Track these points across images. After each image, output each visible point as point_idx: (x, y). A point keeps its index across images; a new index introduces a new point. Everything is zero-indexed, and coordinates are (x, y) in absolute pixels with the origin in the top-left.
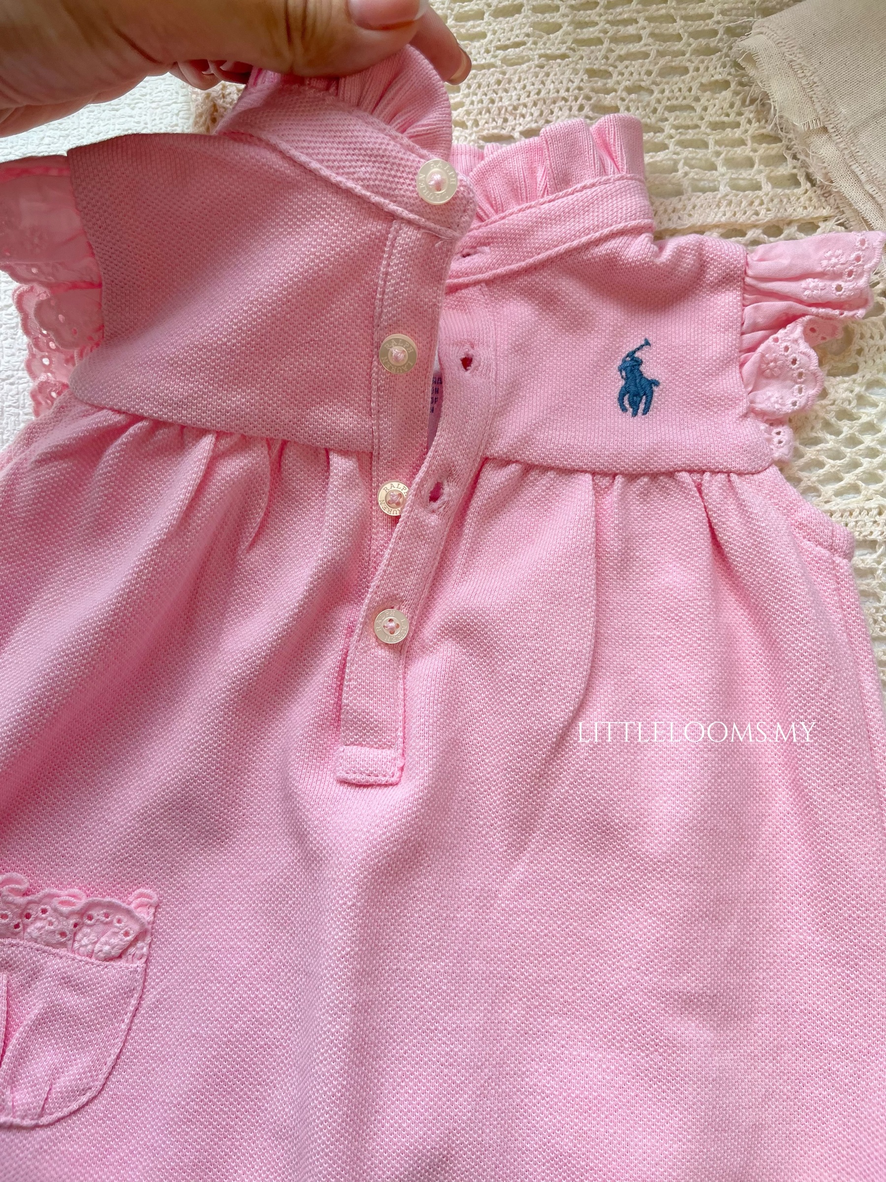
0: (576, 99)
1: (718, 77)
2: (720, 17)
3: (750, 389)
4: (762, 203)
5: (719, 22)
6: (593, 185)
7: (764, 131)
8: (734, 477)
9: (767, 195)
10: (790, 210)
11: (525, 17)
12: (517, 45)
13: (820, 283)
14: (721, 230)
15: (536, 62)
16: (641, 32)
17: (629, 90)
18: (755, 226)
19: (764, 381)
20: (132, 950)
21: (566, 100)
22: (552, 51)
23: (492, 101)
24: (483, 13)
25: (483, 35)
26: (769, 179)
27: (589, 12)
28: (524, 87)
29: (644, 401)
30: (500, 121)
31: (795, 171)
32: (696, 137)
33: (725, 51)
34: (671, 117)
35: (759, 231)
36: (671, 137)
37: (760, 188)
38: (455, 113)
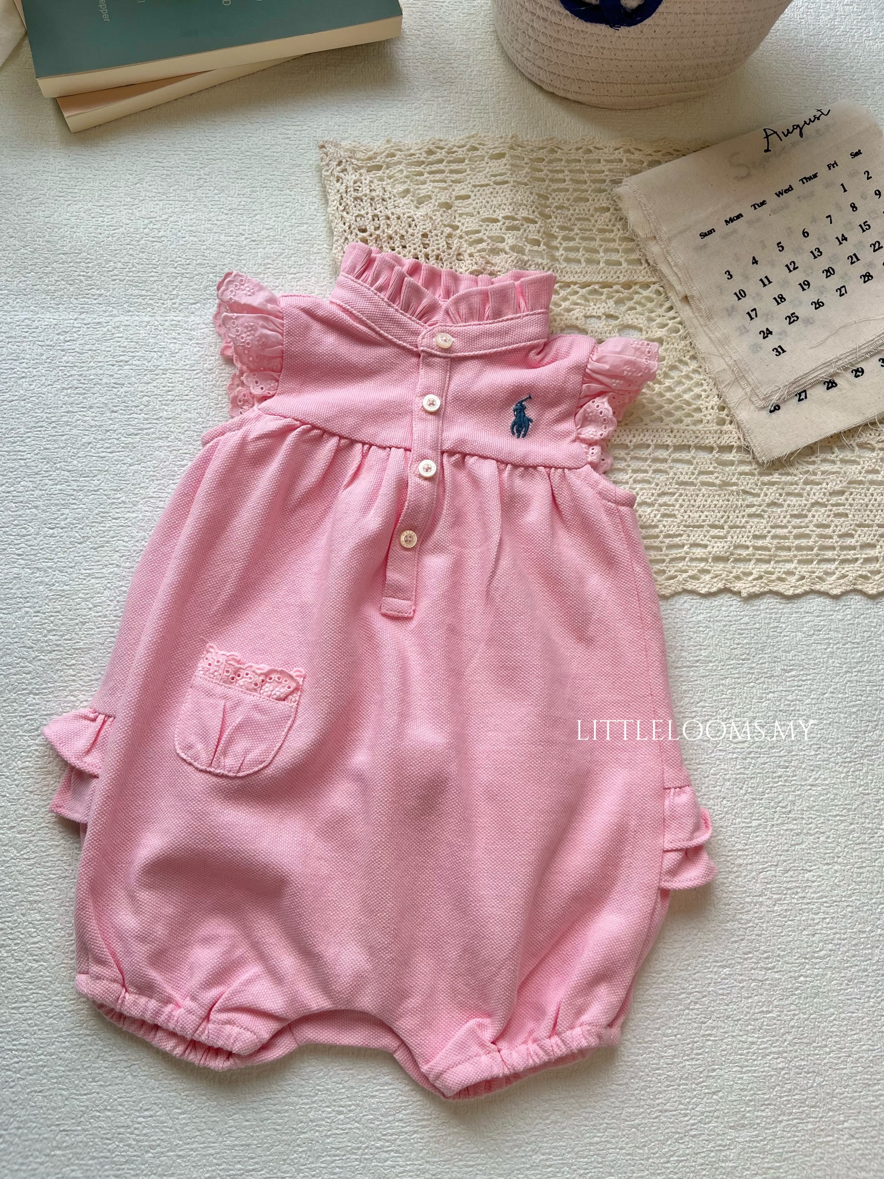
1: (604, 205)
2: (607, 173)
4: (621, 272)
5: (607, 176)
7: (626, 235)
9: (625, 268)
10: (636, 277)
16: (566, 177)
17: (557, 208)
18: (617, 284)
24: (484, 157)
26: (626, 260)
27: (539, 163)
29: (524, 430)
31: (640, 257)
32: (590, 235)
33: (609, 191)
34: (579, 224)
36: (577, 234)
37: (621, 265)
38: (468, 209)
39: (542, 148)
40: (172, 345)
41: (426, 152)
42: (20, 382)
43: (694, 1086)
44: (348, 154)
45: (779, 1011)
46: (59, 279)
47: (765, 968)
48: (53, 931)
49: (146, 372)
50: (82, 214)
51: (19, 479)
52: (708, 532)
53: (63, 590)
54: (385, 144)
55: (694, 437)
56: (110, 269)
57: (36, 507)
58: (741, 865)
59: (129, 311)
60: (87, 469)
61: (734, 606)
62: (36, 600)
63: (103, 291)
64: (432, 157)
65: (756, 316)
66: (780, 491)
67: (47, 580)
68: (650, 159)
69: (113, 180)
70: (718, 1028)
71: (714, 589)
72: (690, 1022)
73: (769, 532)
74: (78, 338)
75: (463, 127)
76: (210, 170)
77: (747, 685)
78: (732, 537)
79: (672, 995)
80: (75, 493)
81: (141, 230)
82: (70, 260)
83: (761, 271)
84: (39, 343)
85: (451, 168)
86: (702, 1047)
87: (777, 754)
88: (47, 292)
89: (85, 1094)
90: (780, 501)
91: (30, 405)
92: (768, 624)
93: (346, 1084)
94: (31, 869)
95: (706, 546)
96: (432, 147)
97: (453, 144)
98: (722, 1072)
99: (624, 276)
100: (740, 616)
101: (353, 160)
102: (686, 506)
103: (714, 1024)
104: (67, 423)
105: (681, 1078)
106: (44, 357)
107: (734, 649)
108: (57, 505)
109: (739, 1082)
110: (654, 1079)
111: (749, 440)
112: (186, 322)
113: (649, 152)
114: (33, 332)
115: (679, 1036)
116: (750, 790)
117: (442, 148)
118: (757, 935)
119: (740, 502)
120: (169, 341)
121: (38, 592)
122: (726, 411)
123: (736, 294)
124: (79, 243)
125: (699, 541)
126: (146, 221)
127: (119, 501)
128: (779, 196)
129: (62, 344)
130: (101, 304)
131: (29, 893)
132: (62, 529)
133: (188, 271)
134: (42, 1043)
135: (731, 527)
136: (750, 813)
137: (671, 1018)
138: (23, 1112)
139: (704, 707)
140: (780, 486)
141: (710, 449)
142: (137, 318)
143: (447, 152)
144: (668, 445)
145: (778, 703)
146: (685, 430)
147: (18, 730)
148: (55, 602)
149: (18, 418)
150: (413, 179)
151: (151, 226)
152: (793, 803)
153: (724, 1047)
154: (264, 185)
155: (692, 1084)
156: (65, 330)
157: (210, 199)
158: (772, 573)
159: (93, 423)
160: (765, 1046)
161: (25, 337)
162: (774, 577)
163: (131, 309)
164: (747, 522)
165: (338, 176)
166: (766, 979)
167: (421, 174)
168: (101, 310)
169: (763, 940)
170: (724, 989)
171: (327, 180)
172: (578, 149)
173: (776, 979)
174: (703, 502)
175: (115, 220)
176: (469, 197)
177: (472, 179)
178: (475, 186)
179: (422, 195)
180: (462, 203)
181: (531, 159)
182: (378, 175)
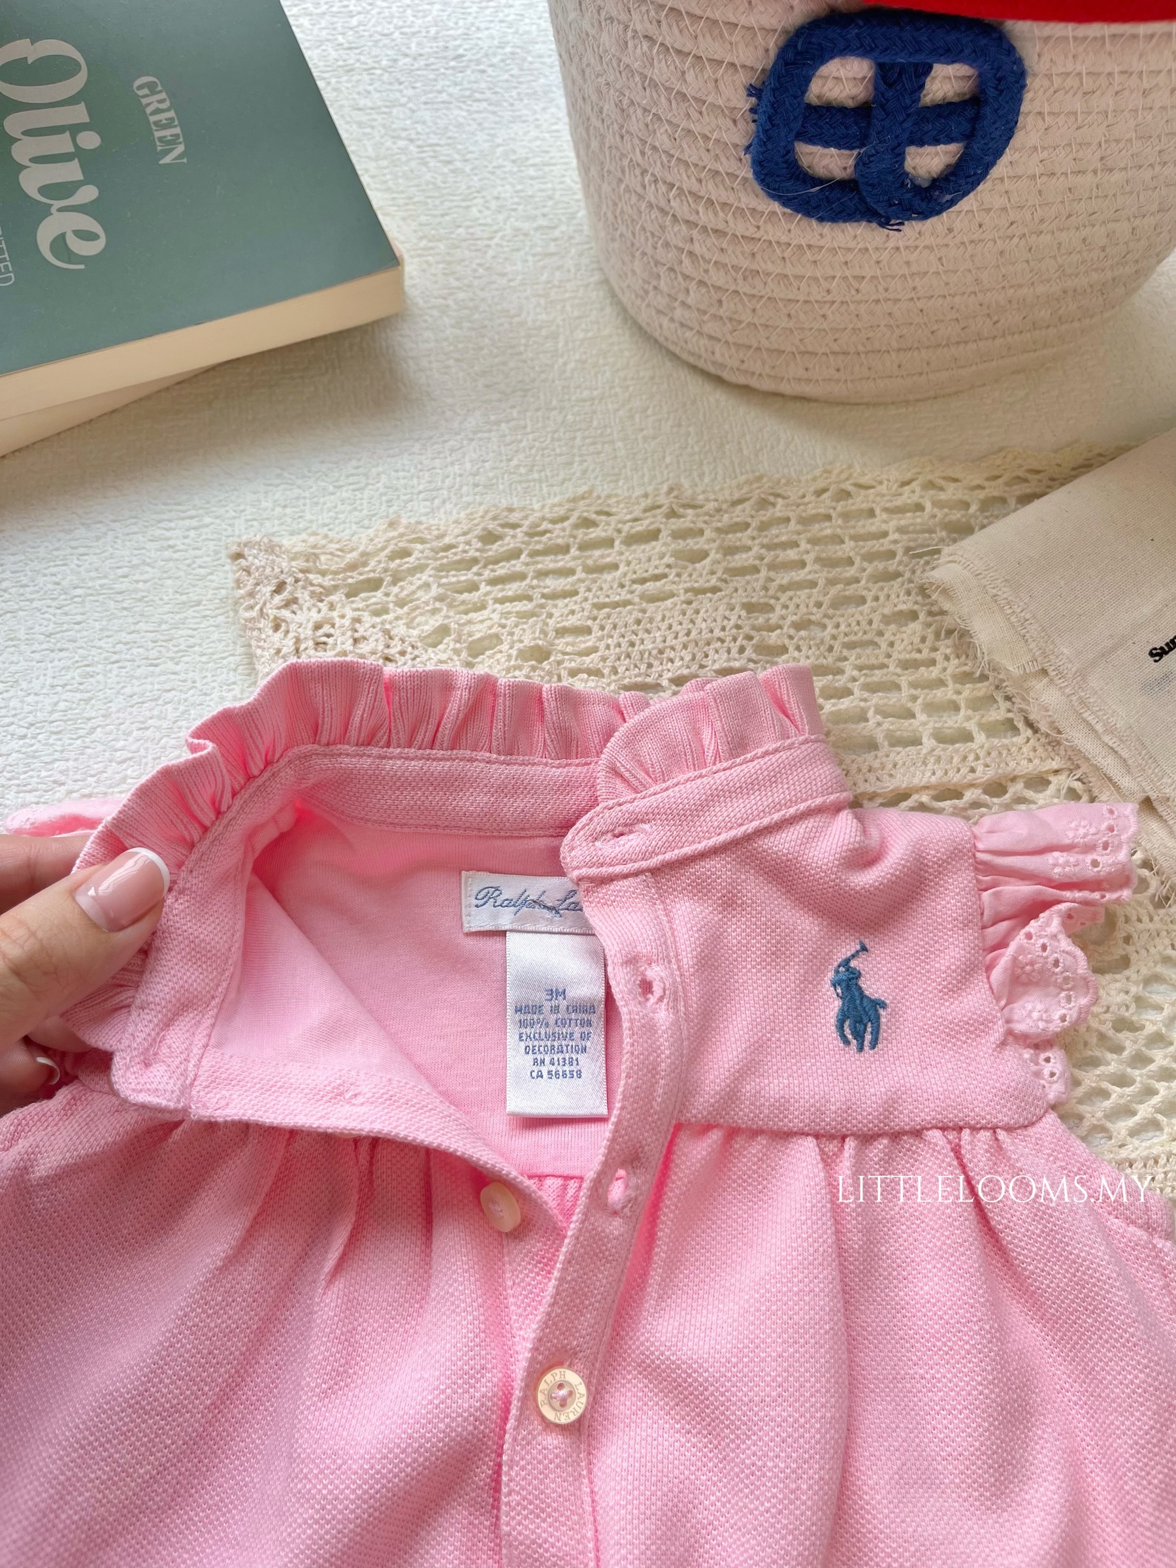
0: (735, 639)
1: (902, 607)
2: (896, 536)
3: (1003, 1003)
4: (977, 758)
5: (895, 542)
7: (965, 669)
8: (1002, 1135)
9: (982, 747)
12: (657, 578)
13: (1071, 858)
14: (932, 792)
15: (682, 598)
16: (805, 557)
17: (798, 626)
18: (972, 785)
19: (1020, 989)
21: (723, 641)
22: (701, 583)
23: (632, 644)
24: (613, 541)
25: (615, 567)
26: (981, 726)
27: (739, 535)
28: (670, 627)
29: (869, 1029)
30: (643, 667)
31: (1010, 716)
32: (884, 679)
33: (907, 575)
34: (852, 655)
35: (979, 791)
36: (854, 680)
37: (971, 739)
38: (587, 660)
39: (740, 502)
41: (481, 539)
44: (301, 563)
54: (385, 531)
64: (495, 547)
68: (982, 498)
75: (561, 477)
85: (540, 566)
96: (491, 526)
97: (538, 515)
99: (986, 765)
101: (311, 576)
113: (976, 482)
117: (514, 526)
143: (527, 534)
150: (454, 600)
154: (115, 657)
165: (276, 618)
167: (473, 587)
171: (252, 629)
172: (819, 493)
176: (588, 631)
177: (589, 590)
178: (599, 606)
179: (478, 636)
180: (573, 645)
181: (718, 530)
182: (373, 600)
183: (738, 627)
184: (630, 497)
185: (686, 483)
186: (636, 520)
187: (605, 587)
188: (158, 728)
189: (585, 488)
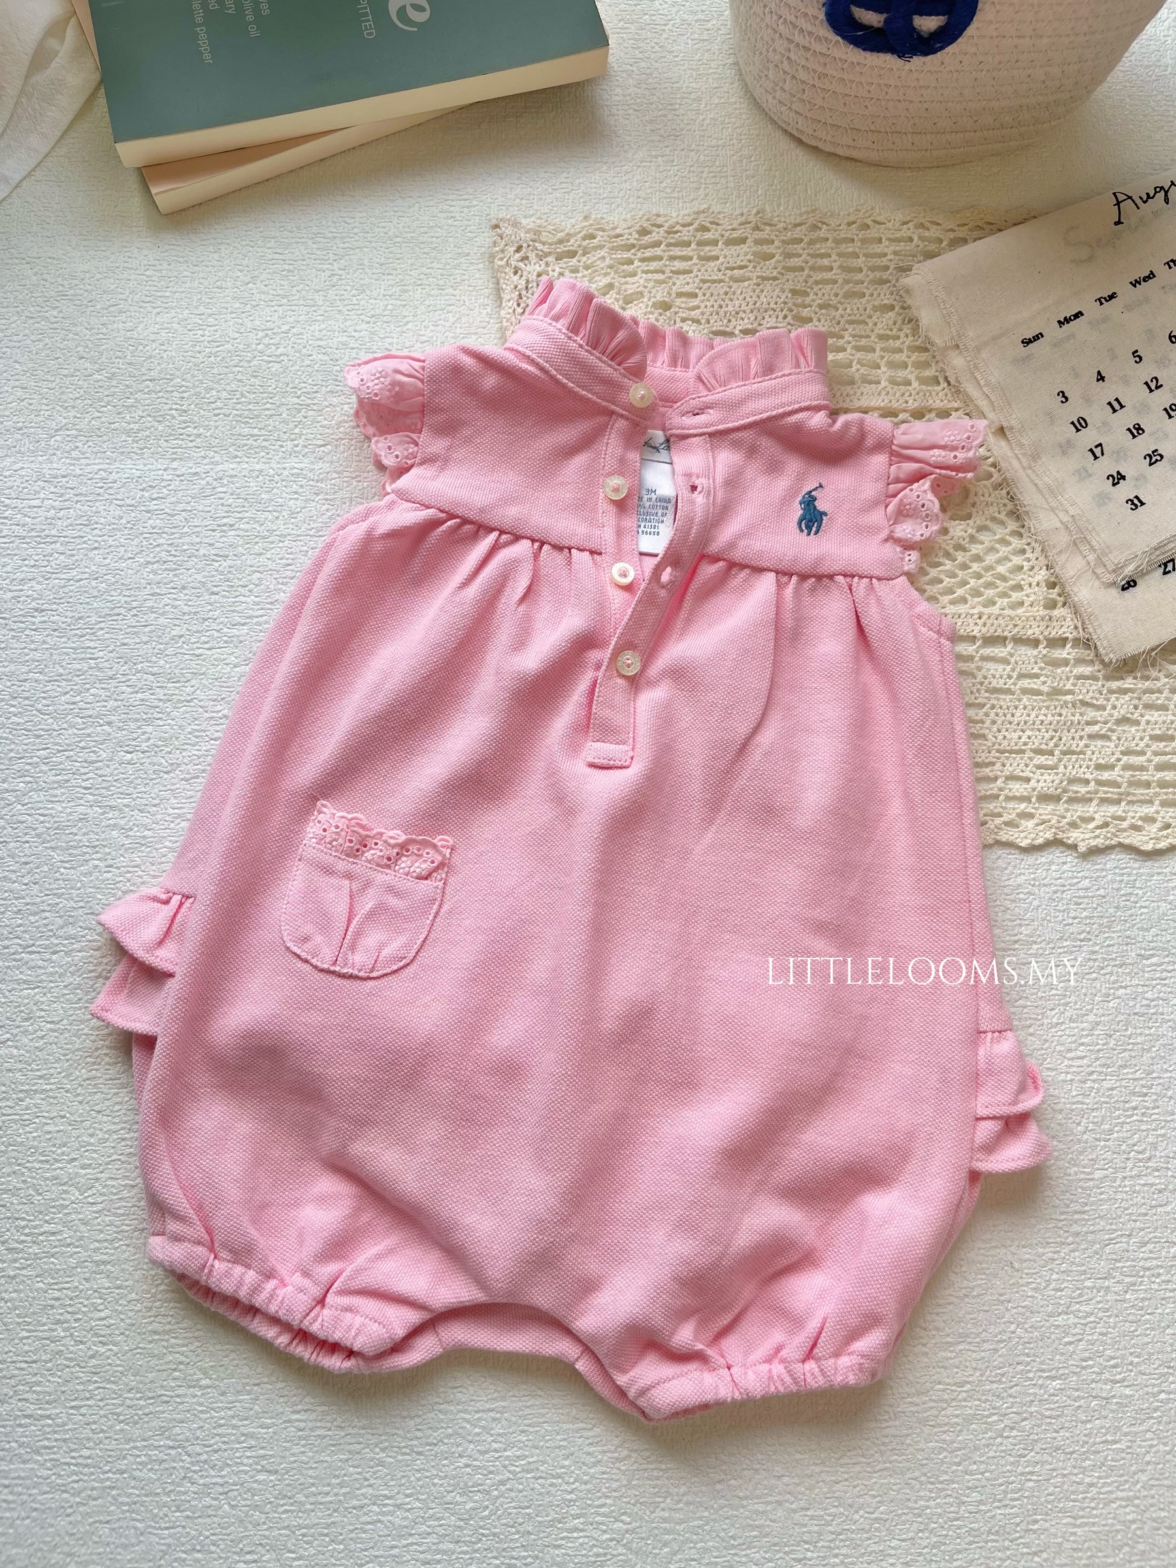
0: (782, 311)
1: (886, 302)
2: (892, 257)
3: (891, 522)
4: (910, 395)
5: (891, 260)
6: (790, 374)
7: (917, 343)
8: (874, 581)
9: (915, 389)
10: (931, 402)
11: (749, 247)
12: (741, 267)
13: (943, 453)
14: (880, 412)
15: (755, 282)
16: (833, 264)
17: (821, 307)
18: (905, 411)
19: (903, 518)
20: (435, 874)
21: (775, 311)
22: (767, 274)
23: (721, 307)
24: (718, 242)
25: (717, 258)
26: (918, 378)
27: (795, 246)
28: (745, 299)
29: (815, 525)
30: (725, 321)
31: (937, 374)
32: (867, 344)
33: (893, 282)
34: (850, 328)
35: (908, 415)
36: (849, 343)
37: (910, 384)
38: (693, 313)
39: (800, 225)
40: (292, 502)
41: (638, 232)
42: (91, 555)
43: (1007, 1543)
44: (531, 236)
45: (1131, 1441)
46: (144, 414)
47: (1111, 1381)
48: (125, 1303)
49: (257, 540)
50: (175, 326)
51: (88, 686)
52: (1031, 759)
53: (144, 837)
54: (582, 221)
55: (1011, 626)
56: (212, 400)
57: (109, 724)
58: (1078, 1234)
59: (236, 457)
60: (177, 671)
61: (1069, 865)
62: (107, 850)
63: (201, 430)
64: (646, 238)
65: (1103, 454)
66: (1136, 702)
67: (122, 822)
68: (951, 237)
69: (217, 278)
70: (1043, 1463)
71: (1040, 841)
72: (1003, 1454)
73: (1119, 760)
74: (168, 495)
75: (692, 197)
76: (347, 264)
77: (1087, 977)
78: (1065, 767)
79: (979, 1417)
80: (161, 704)
81: (254, 346)
82: (158, 388)
83: (1109, 391)
84: (118, 502)
85: (672, 253)
86: (1020, 1490)
87: (1130, 1076)
88: (128, 433)
89: (167, 1528)
90: (1136, 715)
91: (103, 585)
92: (1118, 889)
93: (521, 1529)
94: (97, 1218)
95: (1028, 780)
96: (645, 225)
97: (674, 220)
98: (1047, 1525)
99: (915, 400)
100: (1076, 877)
101: (537, 244)
102: (999, 722)
103: (1038, 1457)
104: (151, 610)
105: (989, 1532)
106: (124, 521)
107: (1069, 925)
108: (137, 720)
109: (1071, 1539)
110: (951, 1533)
111: (1091, 630)
112: (311, 470)
113: (951, 227)
114: (110, 488)
115: (987, 1474)
116: (1091, 1126)
117: (659, 226)
118: (1101, 1334)
119: (1077, 717)
120: (288, 497)
121: (110, 839)
122: (1057, 590)
123: (1073, 423)
124: (171, 366)
125: (1018, 772)
126: (261, 334)
127: (220, 714)
128: (1135, 286)
129: (148, 503)
130: (199, 448)
131: (96, 1250)
132: (143, 753)
133: (316, 401)
134: (109, 1456)
135: (1064, 753)
136: (1092, 1160)
137: (977, 1448)
138: (83, 1550)
139: (1025, 1007)
140: (1135, 695)
141: (1035, 643)
142: (246, 466)
143: (666, 232)
144: (975, 637)
145: (1131, 1003)
146: (1000, 615)
147: (83, 1026)
148: (132, 853)
149: (87, 603)
150: (618, 269)
151: (266, 341)
152: (1154, 1146)
153: (1051, 1489)
154: (420, 282)
155: (1004, 1540)
156: (151, 484)
157: (346, 302)
158: (1123, 819)
159: (186, 609)
160: (1110, 1489)
161: (98, 494)
162: (1125, 824)
163: (239, 453)
164: (1087, 746)
165: (515, 267)
166: (1113, 1396)
167: (630, 262)
168: (199, 455)
169: (1109, 1341)
170: (1052, 1409)
171: (501, 272)
172: (849, 224)
173: (1127, 1396)
174: (1025, 718)
175: (218, 334)
176: (696, 296)
177: (699, 271)
178: (704, 281)
179: (630, 292)
180: (686, 303)
181: (784, 242)
182: (571, 264)
183: (785, 303)
184: (732, 215)
185: (768, 209)
186: (733, 230)
187: (709, 270)
188: (444, 326)
189: (705, 206)
